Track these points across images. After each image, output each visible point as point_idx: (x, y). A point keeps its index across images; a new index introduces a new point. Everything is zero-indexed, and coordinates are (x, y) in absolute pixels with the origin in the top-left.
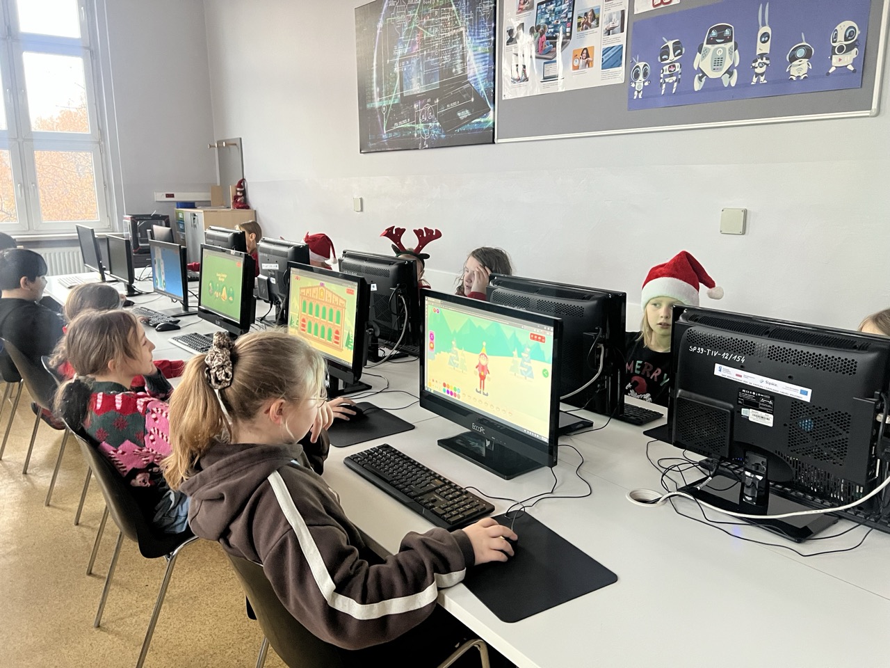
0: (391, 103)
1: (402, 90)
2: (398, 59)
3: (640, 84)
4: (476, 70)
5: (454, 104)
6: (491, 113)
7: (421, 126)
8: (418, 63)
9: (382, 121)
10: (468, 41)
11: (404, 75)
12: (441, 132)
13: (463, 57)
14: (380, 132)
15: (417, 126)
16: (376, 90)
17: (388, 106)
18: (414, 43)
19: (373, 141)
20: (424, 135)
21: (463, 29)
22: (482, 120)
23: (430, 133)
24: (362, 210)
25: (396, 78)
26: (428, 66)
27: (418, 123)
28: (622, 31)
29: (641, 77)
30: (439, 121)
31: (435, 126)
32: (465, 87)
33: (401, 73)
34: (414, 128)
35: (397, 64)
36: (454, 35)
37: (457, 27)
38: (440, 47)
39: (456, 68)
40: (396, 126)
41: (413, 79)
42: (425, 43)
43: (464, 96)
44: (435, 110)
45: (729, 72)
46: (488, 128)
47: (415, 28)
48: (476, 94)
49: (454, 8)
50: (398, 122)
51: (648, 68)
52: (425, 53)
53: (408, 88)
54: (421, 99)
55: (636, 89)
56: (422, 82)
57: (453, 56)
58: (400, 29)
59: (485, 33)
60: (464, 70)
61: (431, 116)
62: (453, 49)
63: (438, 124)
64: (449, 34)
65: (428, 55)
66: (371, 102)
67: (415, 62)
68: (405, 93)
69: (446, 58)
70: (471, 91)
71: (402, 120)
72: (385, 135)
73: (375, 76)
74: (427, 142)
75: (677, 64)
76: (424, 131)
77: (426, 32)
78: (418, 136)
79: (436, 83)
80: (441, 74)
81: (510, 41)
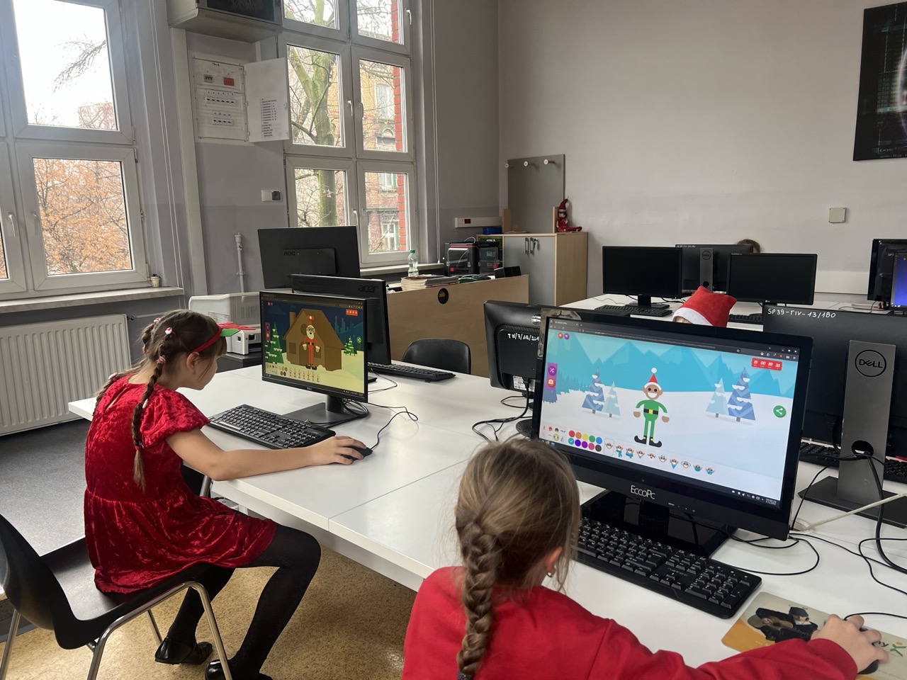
16: (900, 92)
24: (845, 221)
66: (889, 106)
73: (900, 79)
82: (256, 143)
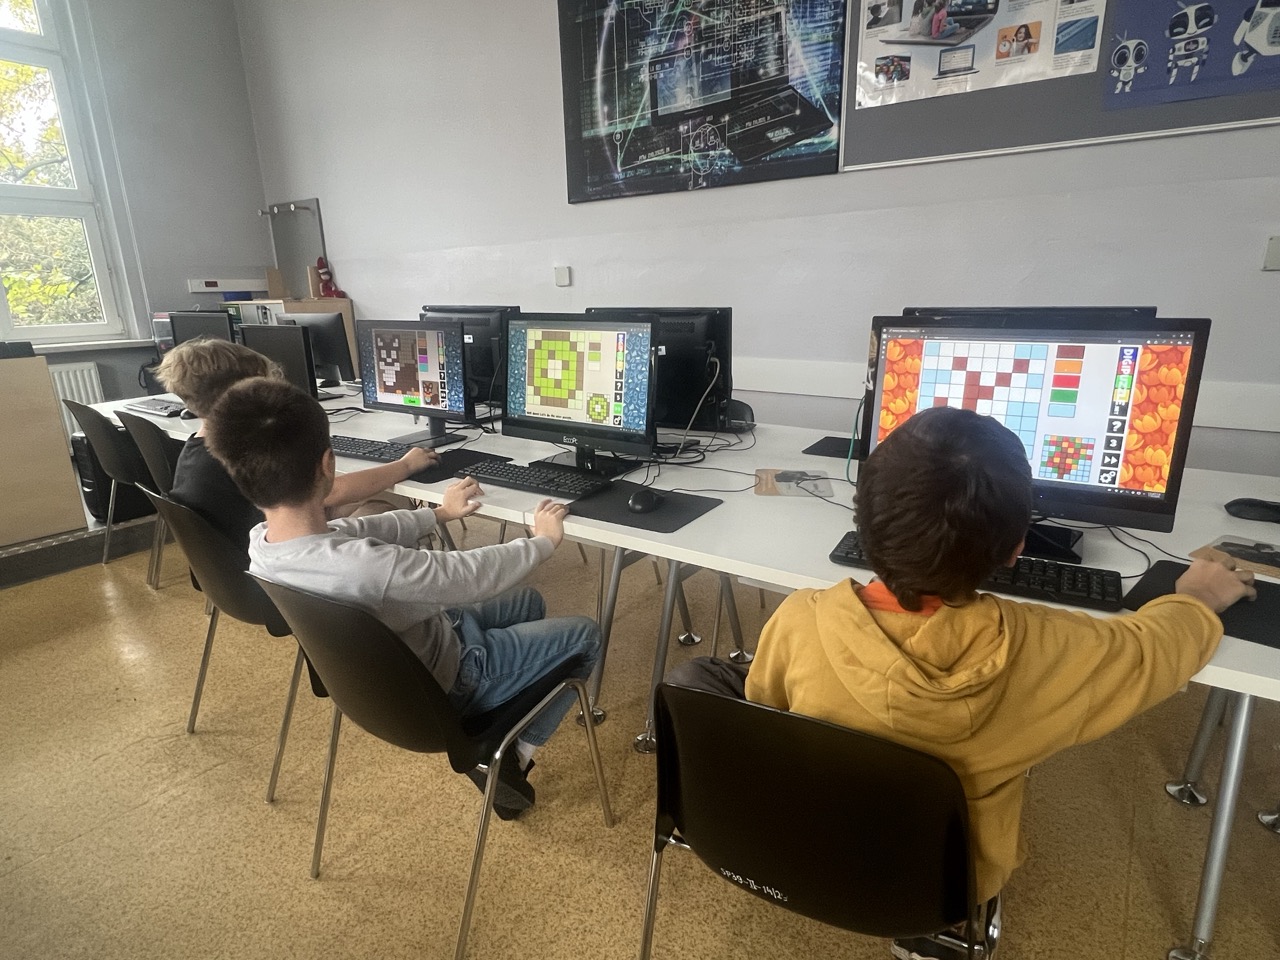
0: (632, 126)
1: (654, 104)
2: (647, 61)
3: (1129, 70)
4: (806, 68)
5: (761, 121)
6: (834, 129)
7: (693, 156)
8: (689, 64)
9: (614, 154)
10: (791, 28)
11: (659, 84)
12: (734, 162)
13: (781, 52)
14: (609, 169)
15: (684, 157)
16: (601, 109)
17: (626, 133)
18: (681, 36)
19: (594, 184)
20: (699, 170)
21: (781, 10)
22: (816, 141)
23: (711, 165)
24: (571, 284)
25: (642, 89)
26: (707, 68)
27: (686, 151)
29: (1131, 61)
30: (729, 147)
31: (722, 156)
32: (782, 95)
33: (653, 83)
34: (678, 161)
35: (645, 69)
36: (763, 19)
37: (769, 6)
38: (734, 38)
39: (765, 68)
41: (677, 89)
42: (701, 36)
43: (782, 108)
44: (721, 132)
46: (829, 152)
47: (682, 13)
48: (806, 104)
50: (646, 153)
51: (1146, 48)
52: (703, 49)
53: (665, 104)
54: (696, 116)
55: (1121, 78)
56: (696, 92)
57: (760, 50)
58: (652, 17)
59: (825, 13)
60: (781, 70)
61: (713, 141)
62: (761, 40)
63: (727, 151)
64: (752, 18)
65: (711, 52)
66: (592, 128)
67: (681, 63)
68: (662, 110)
69: (744, 54)
70: (795, 100)
71: (653, 150)
72: (619, 173)
73: (599, 89)
74: (706, 178)
75: (1201, 40)
76: (698, 163)
77: (705, 17)
78: (688, 170)
79: (724, 93)
80: (736, 78)
81: (875, 22)
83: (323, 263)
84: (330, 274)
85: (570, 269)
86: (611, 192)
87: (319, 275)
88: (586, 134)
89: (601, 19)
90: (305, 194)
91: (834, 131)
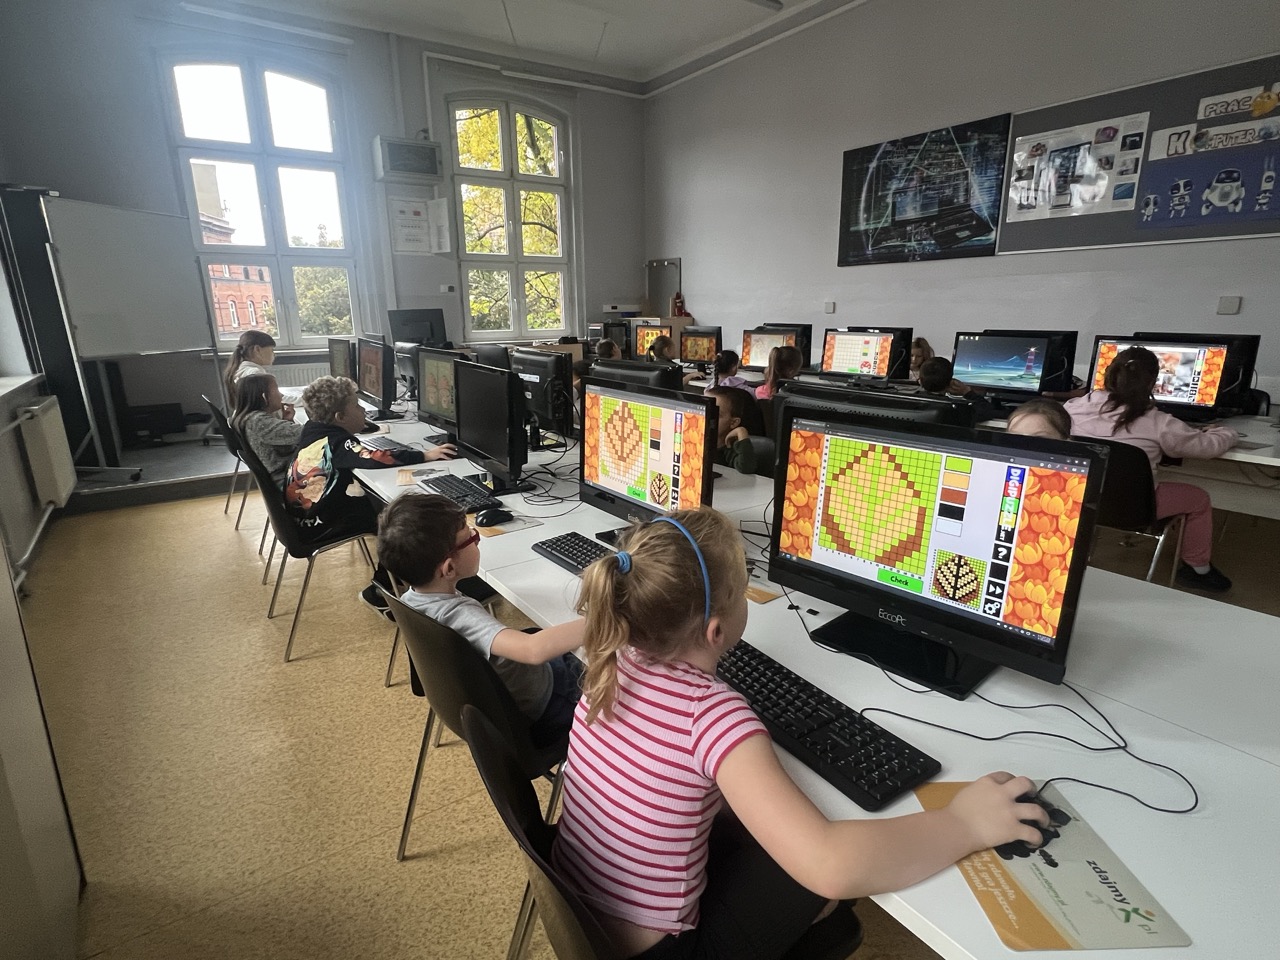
0: (880, 226)
1: (893, 214)
2: (891, 192)
3: (1150, 210)
4: (980, 200)
5: (953, 227)
6: (994, 233)
7: (914, 243)
8: (915, 195)
9: (868, 241)
10: (974, 179)
11: (898, 205)
12: (937, 248)
13: (967, 191)
14: (863, 248)
15: (909, 244)
16: (862, 216)
17: (876, 229)
18: (912, 179)
19: (854, 257)
20: (916, 251)
21: (969, 169)
22: (983, 238)
23: (923, 249)
24: (834, 312)
25: (887, 206)
26: (925, 197)
27: (910, 241)
28: (1135, 172)
29: (1151, 206)
30: (934, 239)
31: (930, 244)
32: (967, 213)
33: (894, 204)
34: (904, 246)
35: (890, 196)
36: (958, 175)
37: (963, 167)
38: (941, 182)
39: (958, 199)
40: (885, 244)
41: (908, 207)
42: (923, 180)
43: (965, 220)
44: (930, 231)
45: (1235, 203)
46: (990, 244)
47: (914, 168)
48: (979, 219)
49: (960, 153)
50: (886, 241)
51: (1159, 200)
52: (924, 187)
53: (900, 215)
54: (917, 222)
55: (1147, 213)
56: (918, 209)
57: (956, 189)
58: (897, 169)
59: (992, 173)
60: (967, 200)
61: (925, 235)
62: (956, 185)
63: (933, 242)
64: (952, 173)
65: (927, 189)
66: (856, 226)
67: (911, 194)
68: (897, 218)
69: (947, 191)
70: (973, 216)
71: (890, 239)
72: (870, 251)
73: (862, 205)
74: (920, 256)
75: (1187, 197)
76: (916, 247)
77: (926, 171)
78: (910, 251)
79: (934, 210)
80: (941, 203)
81: (1019, 179)
82: (436, 254)
83: (679, 296)
84: (682, 302)
85: (834, 303)
86: (864, 261)
87: (676, 303)
88: (852, 229)
89: (868, 168)
90: (673, 256)
91: (993, 235)
